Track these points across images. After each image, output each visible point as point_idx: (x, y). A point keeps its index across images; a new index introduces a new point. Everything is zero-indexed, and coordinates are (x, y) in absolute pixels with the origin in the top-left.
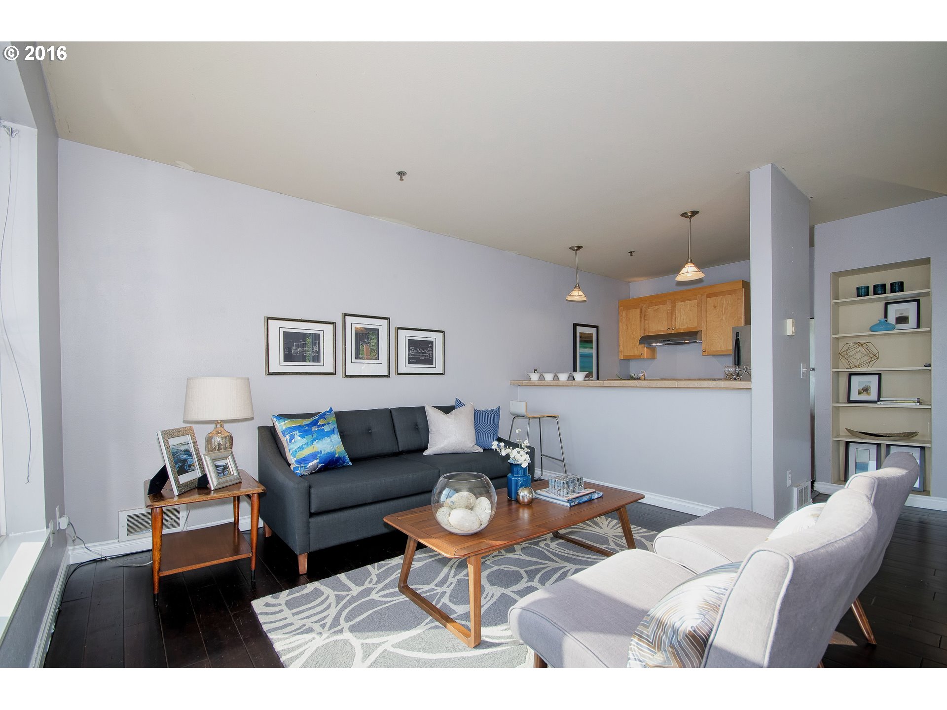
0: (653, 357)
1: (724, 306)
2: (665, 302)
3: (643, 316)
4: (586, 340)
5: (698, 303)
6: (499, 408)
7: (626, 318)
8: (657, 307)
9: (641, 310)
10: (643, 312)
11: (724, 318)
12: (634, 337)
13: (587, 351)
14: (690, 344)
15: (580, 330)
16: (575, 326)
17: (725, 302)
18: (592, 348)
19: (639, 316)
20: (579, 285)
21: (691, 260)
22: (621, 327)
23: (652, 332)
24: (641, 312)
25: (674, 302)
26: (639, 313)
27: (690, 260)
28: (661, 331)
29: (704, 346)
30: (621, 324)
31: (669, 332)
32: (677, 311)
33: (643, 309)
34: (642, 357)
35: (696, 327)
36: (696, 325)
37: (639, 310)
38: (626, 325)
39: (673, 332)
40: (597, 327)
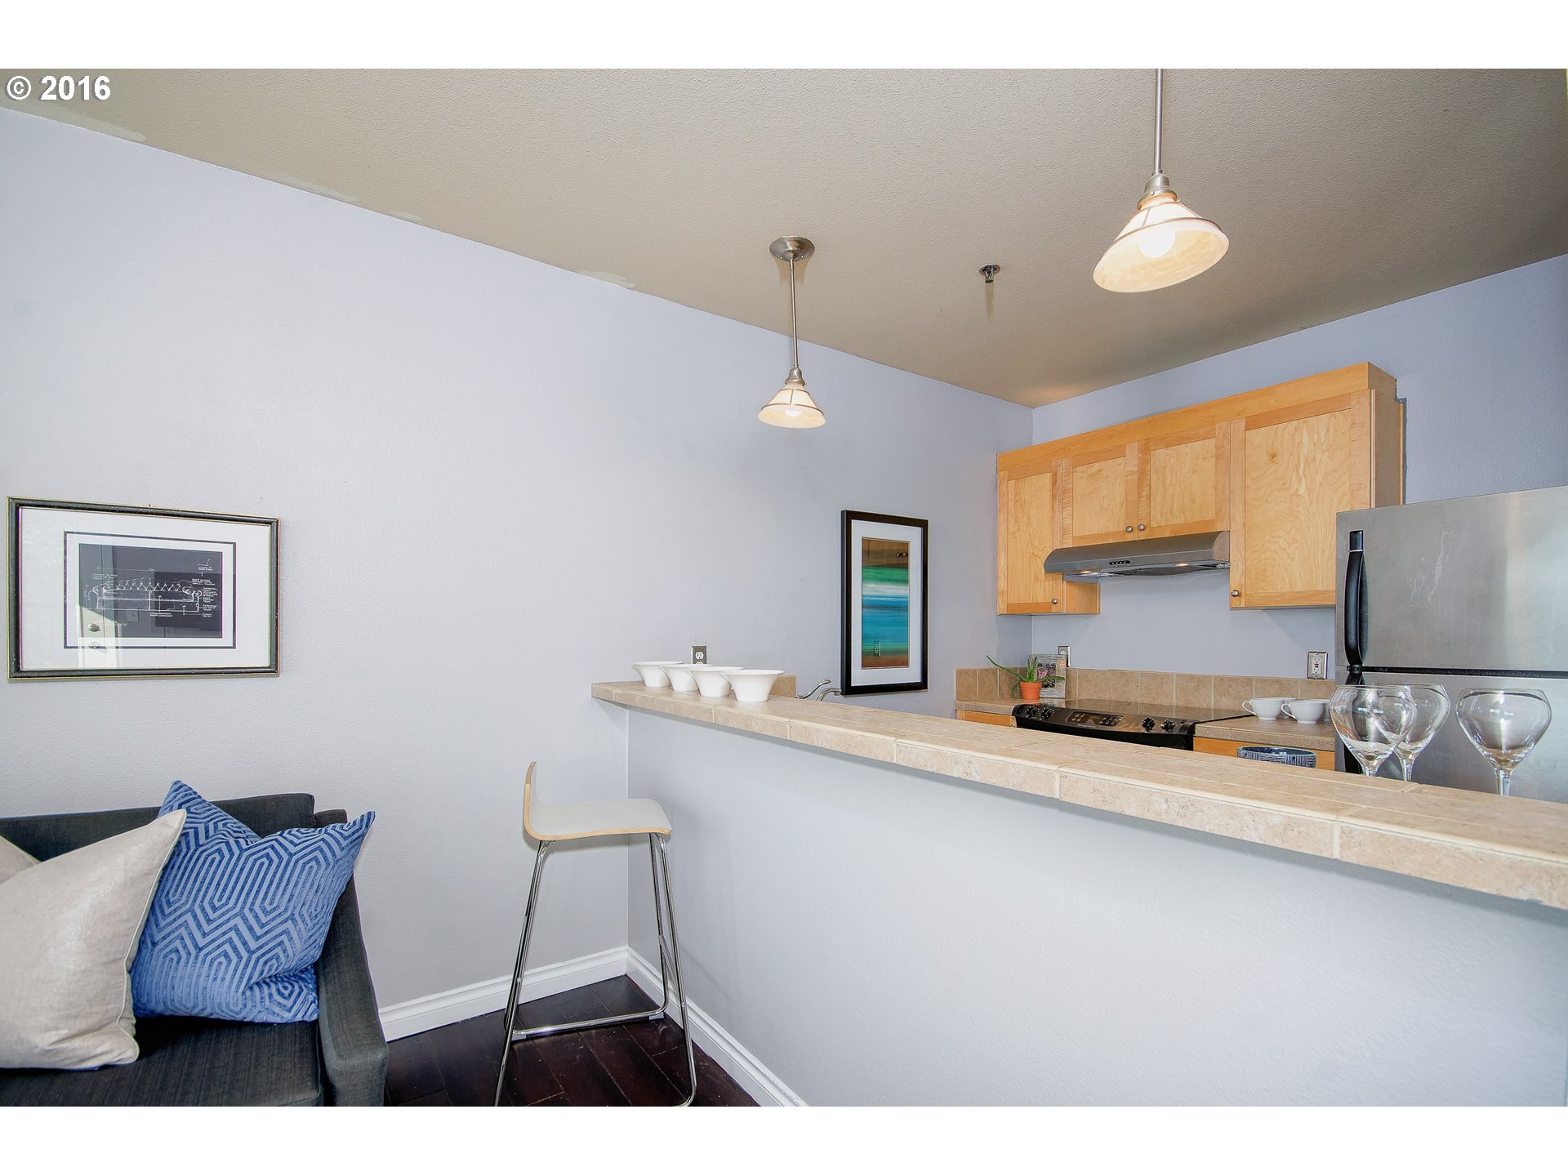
0: (1091, 611)
1: (1305, 451)
2: (1118, 452)
3: (1060, 494)
4: (887, 560)
5: (1217, 447)
6: (369, 817)
7: (1016, 502)
8: (1096, 467)
9: (1055, 476)
10: (1059, 481)
11: (1302, 491)
12: (1036, 552)
13: (887, 591)
14: (1193, 574)
15: (860, 529)
16: (849, 516)
17: (1306, 440)
18: (905, 581)
19: (1048, 494)
20: (800, 373)
21: (1166, 181)
22: (1003, 527)
23: (1082, 538)
24: (1054, 482)
25: (1146, 450)
26: (1049, 486)
27: (1158, 181)
28: (1107, 535)
29: (1236, 578)
30: (1002, 517)
31: (1130, 538)
32: (1153, 477)
33: (1059, 474)
34: (1054, 609)
35: (1212, 522)
36: (1210, 515)
37: (1048, 477)
38: (1016, 521)
39: (1142, 536)
40: (923, 524)
